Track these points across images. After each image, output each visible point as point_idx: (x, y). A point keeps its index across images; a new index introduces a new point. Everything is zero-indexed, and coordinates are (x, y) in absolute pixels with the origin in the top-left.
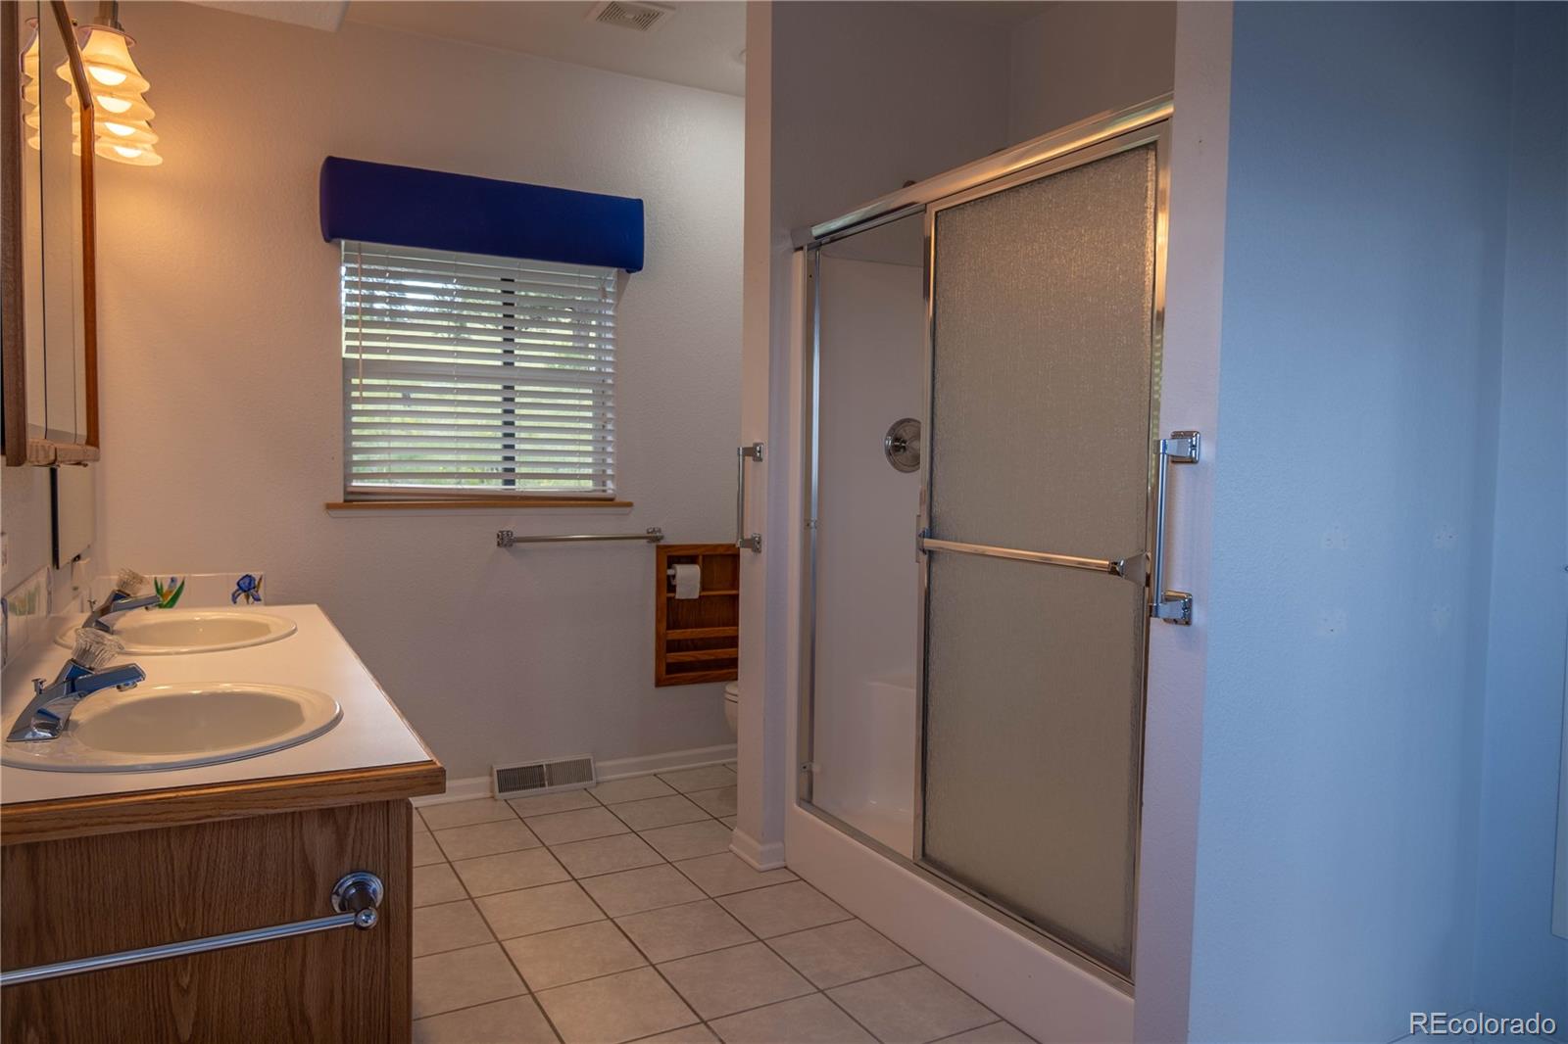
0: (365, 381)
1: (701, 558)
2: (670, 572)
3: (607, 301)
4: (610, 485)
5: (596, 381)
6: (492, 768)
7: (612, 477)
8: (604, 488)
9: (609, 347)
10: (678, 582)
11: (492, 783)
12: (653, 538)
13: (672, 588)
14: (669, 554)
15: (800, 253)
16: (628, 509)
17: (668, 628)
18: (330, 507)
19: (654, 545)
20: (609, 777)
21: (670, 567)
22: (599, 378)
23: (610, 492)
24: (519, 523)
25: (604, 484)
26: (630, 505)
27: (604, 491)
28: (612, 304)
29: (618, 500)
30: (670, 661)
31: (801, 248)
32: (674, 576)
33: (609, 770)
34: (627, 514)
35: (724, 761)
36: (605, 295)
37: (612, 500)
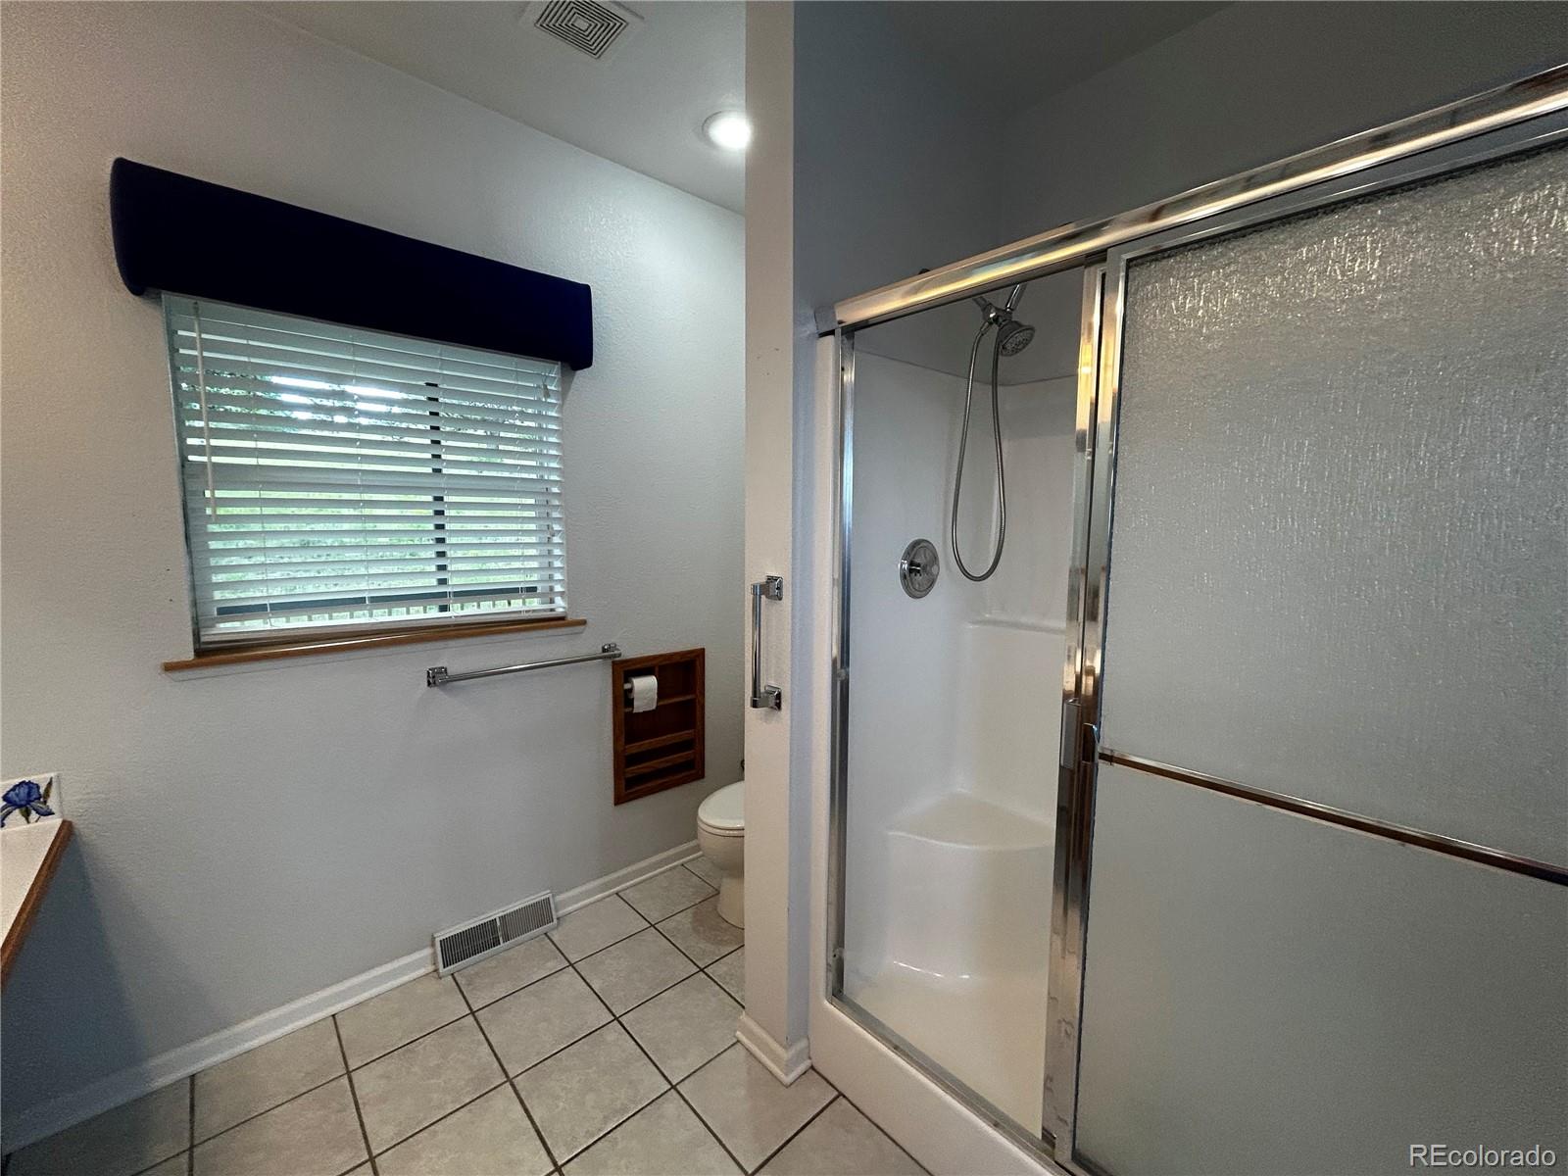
0: (219, 494)
1: (657, 669)
2: (627, 686)
3: (549, 400)
4: (559, 601)
5: (537, 488)
6: (434, 938)
7: (562, 594)
8: (552, 606)
9: (554, 452)
10: (636, 695)
11: (435, 953)
12: (608, 653)
13: (630, 702)
14: (626, 669)
15: (830, 338)
16: (582, 627)
17: (626, 743)
18: (170, 668)
19: (610, 661)
20: (570, 909)
21: (627, 680)
22: (540, 487)
23: (561, 610)
24: (455, 657)
25: (552, 601)
26: (584, 623)
27: (552, 610)
28: (555, 404)
29: (570, 618)
30: (628, 776)
31: (832, 333)
32: (631, 690)
33: (570, 902)
34: (582, 633)
35: (682, 861)
36: (547, 394)
37: (562, 618)
